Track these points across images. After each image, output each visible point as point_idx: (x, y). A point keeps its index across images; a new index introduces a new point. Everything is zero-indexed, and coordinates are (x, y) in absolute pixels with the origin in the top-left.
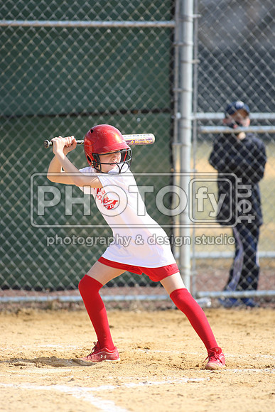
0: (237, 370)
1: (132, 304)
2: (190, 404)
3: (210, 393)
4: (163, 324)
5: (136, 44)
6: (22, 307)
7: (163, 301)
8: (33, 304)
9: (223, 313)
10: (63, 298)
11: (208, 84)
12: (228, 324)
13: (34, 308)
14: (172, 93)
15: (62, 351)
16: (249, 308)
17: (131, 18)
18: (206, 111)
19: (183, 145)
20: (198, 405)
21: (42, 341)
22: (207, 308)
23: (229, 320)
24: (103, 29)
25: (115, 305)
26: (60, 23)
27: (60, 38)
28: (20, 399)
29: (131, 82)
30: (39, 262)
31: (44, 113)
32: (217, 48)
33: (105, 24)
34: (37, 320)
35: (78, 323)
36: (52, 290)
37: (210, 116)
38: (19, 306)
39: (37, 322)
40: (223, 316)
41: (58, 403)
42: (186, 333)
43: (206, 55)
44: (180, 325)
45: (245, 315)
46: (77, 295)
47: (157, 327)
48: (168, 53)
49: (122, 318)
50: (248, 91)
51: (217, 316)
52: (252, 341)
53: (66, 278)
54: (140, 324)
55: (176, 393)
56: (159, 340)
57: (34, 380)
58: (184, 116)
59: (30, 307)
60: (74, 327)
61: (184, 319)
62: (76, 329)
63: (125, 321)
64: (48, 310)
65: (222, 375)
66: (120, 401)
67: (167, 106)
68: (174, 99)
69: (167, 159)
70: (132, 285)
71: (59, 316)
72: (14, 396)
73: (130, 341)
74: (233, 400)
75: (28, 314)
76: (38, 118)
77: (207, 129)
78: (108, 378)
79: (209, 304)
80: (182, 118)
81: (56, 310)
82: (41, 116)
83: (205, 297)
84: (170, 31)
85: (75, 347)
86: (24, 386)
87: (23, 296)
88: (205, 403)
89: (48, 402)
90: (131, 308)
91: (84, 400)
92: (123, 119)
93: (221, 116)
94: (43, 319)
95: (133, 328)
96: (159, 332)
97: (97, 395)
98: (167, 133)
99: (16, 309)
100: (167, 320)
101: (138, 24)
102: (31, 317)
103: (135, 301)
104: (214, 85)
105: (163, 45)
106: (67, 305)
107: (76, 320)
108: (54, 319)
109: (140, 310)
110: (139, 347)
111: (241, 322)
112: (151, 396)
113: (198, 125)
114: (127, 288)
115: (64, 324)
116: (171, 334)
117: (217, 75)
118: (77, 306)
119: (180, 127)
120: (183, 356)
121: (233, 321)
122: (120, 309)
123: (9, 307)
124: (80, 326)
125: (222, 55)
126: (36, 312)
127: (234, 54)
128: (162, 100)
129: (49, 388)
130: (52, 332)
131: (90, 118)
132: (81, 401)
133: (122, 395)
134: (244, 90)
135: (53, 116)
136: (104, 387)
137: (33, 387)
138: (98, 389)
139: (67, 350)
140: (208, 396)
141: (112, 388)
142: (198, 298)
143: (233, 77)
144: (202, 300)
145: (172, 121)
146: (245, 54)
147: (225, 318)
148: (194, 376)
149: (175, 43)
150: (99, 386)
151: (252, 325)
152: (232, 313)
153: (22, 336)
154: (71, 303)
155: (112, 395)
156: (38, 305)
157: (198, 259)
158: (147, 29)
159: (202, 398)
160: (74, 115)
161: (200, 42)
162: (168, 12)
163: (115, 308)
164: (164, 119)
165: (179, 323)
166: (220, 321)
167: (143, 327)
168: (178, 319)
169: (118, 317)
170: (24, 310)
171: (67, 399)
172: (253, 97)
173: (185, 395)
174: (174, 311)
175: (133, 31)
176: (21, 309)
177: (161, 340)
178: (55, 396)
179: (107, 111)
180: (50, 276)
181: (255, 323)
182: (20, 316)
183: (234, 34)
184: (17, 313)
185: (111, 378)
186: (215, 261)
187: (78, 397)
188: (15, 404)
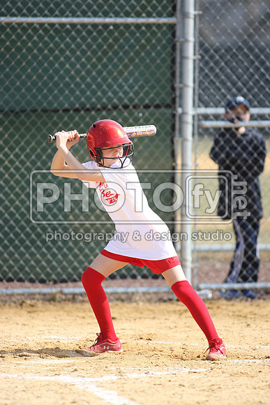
0: (237, 360)
1: (134, 297)
2: (191, 394)
3: (210, 384)
4: (164, 315)
5: (137, 40)
6: (26, 299)
7: (165, 292)
8: (37, 296)
9: (223, 305)
10: (66, 290)
11: (208, 80)
12: (229, 315)
13: (38, 300)
14: (173, 89)
15: (66, 342)
16: (249, 299)
17: (133, 15)
18: (207, 106)
19: (184, 140)
20: (199, 395)
21: (46, 332)
22: (208, 299)
23: (229, 311)
24: (106, 26)
25: (117, 296)
26: (64, 20)
27: (64, 34)
28: (25, 389)
29: (133, 78)
30: (43, 255)
31: (48, 108)
32: (218, 44)
33: (108, 20)
34: (41, 311)
35: (81, 314)
36: (55, 282)
37: (211, 111)
38: (23, 298)
39: (41, 314)
40: (224, 307)
41: (61, 393)
42: (188, 325)
43: (206, 51)
44: (182, 317)
45: (246, 307)
46: (80, 287)
47: (159, 319)
48: (169, 49)
49: (125, 309)
50: (248, 86)
51: (218, 307)
52: (253, 332)
53: (70, 270)
54: (142, 315)
55: (177, 384)
56: (160, 331)
57: (38, 371)
58: (185, 110)
59: (34, 299)
60: (77, 318)
61: (186, 311)
62: (80, 321)
63: (127, 312)
64: (52, 302)
65: (223, 366)
66: (123, 391)
67: (169, 101)
68: (175, 94)
69: (168, 154)
70: (134, 277)
71: (63, 308)
72: (19, 387)
73: (132, 332)
74: (233, 390)
75: (32, 306)
76: (42, 113)
77: (208, 124)
78: (110, 369)
79: (210, 295)
80: (184, 113)
81: (59, 302)
82: (45, 111)
83: (206, 289)
84: (172, 27)
85: (78, 338)
86: (28, 377)
87: (27, 288)
88: (206, 393)
89: (52, 392)
90: (133, 300)
91: (87, 390)
92: (126, 114)
93: (221, 111)
94: (47, 310)
95: (135, 320)
96: (161, 323)
97: (100, 385)
98: (168, 128)
99: (20, 301)
100: (168, 312)
101: (140, 20)
102: (35, 309)
103: (137, 293)
104: (215, 80)
105: (164, 42)
106: (70, 297)
107: (80, 312)
108: (58, 311)
109: (143, 301)
110: (141, 338)
111: (241, 314)
112: (153, 386)
113: (199, 120)
114: (129, 280)
115: (68, 316)
116: (172, 325)
117: (218, 70)
118: (80, 298)
119: (181, 122)
120: (184, 347)
121: (234, 312)
122: (123, 301)
123: (14, 299)
124: (84, 318)
125: (223, 51)
126: (40, 304)
127: (234, 50)
128: (163, 95)
129: (53, 378)
130: (56, 324)
131: (93, 113)
132: (84, 391)
133: (125, 385)
134: (244, 85)
135: (56, 111)
136: (107, 378)
137: (37, 377)
138: (101, 380)
139: (71, 341)
140: (209, 386)
141: (114, 378)
142: (199, 289)
143: (234, 72)
144: (203, 292)
145: (174, 116)
146: (246, 50)
147: (226, 309)
148: (195, 366)
149: (176, 39)
150: (102, 376)
151: (253, 316)
152: (233, 305)
153: (26, 327)
154: (74, 295)
155: (115, 385)
156: (42, 297)
157: (199, 251)
158: (148, 26)
159: (203, 388)
160: (77, 110)
161: (201, 39)
162: (170, 9)
163: (117, 300)
164: (165, 114)
165: (181, 314)
166: (221, 313)
167: (145, 318)
168: (179, 311)
169: (121, 309)
170: (29, 302)
171: (70, 389)
172: (253, 92)
173: (187, 385)
174: (176, 302)
175: (135, 27)
176: (25, 301)
177: (164, 332)
178: (59, 386)
179: (110, 107)
180: (53, 268)
181: (255, 314)
182: (24, 308)
183: (235, 31)
184: (21, 305)
185: (114, 368)
186: (216, 254)
187: (82, 388)
188: (19, 395)
